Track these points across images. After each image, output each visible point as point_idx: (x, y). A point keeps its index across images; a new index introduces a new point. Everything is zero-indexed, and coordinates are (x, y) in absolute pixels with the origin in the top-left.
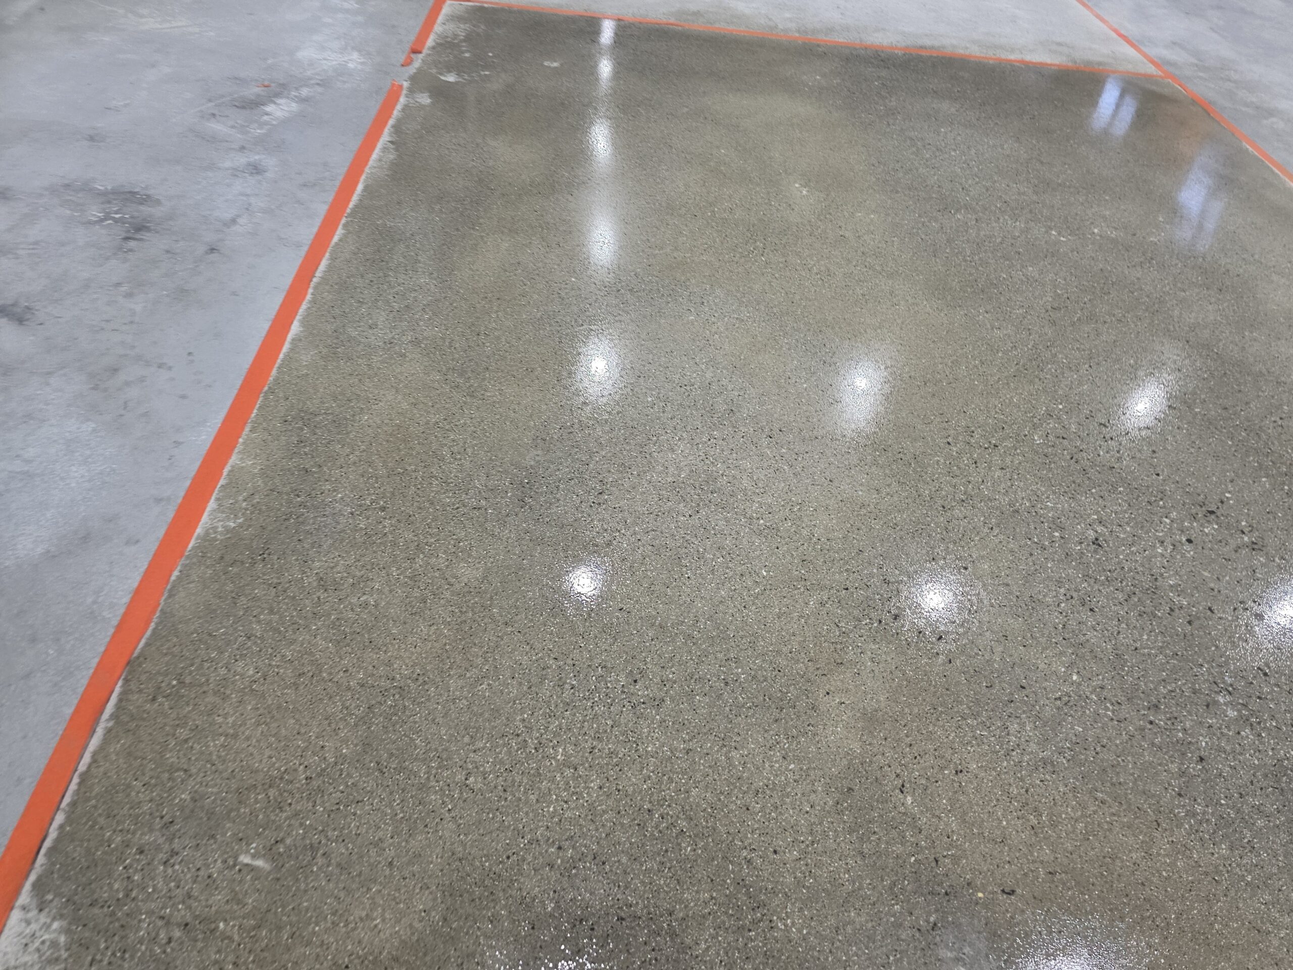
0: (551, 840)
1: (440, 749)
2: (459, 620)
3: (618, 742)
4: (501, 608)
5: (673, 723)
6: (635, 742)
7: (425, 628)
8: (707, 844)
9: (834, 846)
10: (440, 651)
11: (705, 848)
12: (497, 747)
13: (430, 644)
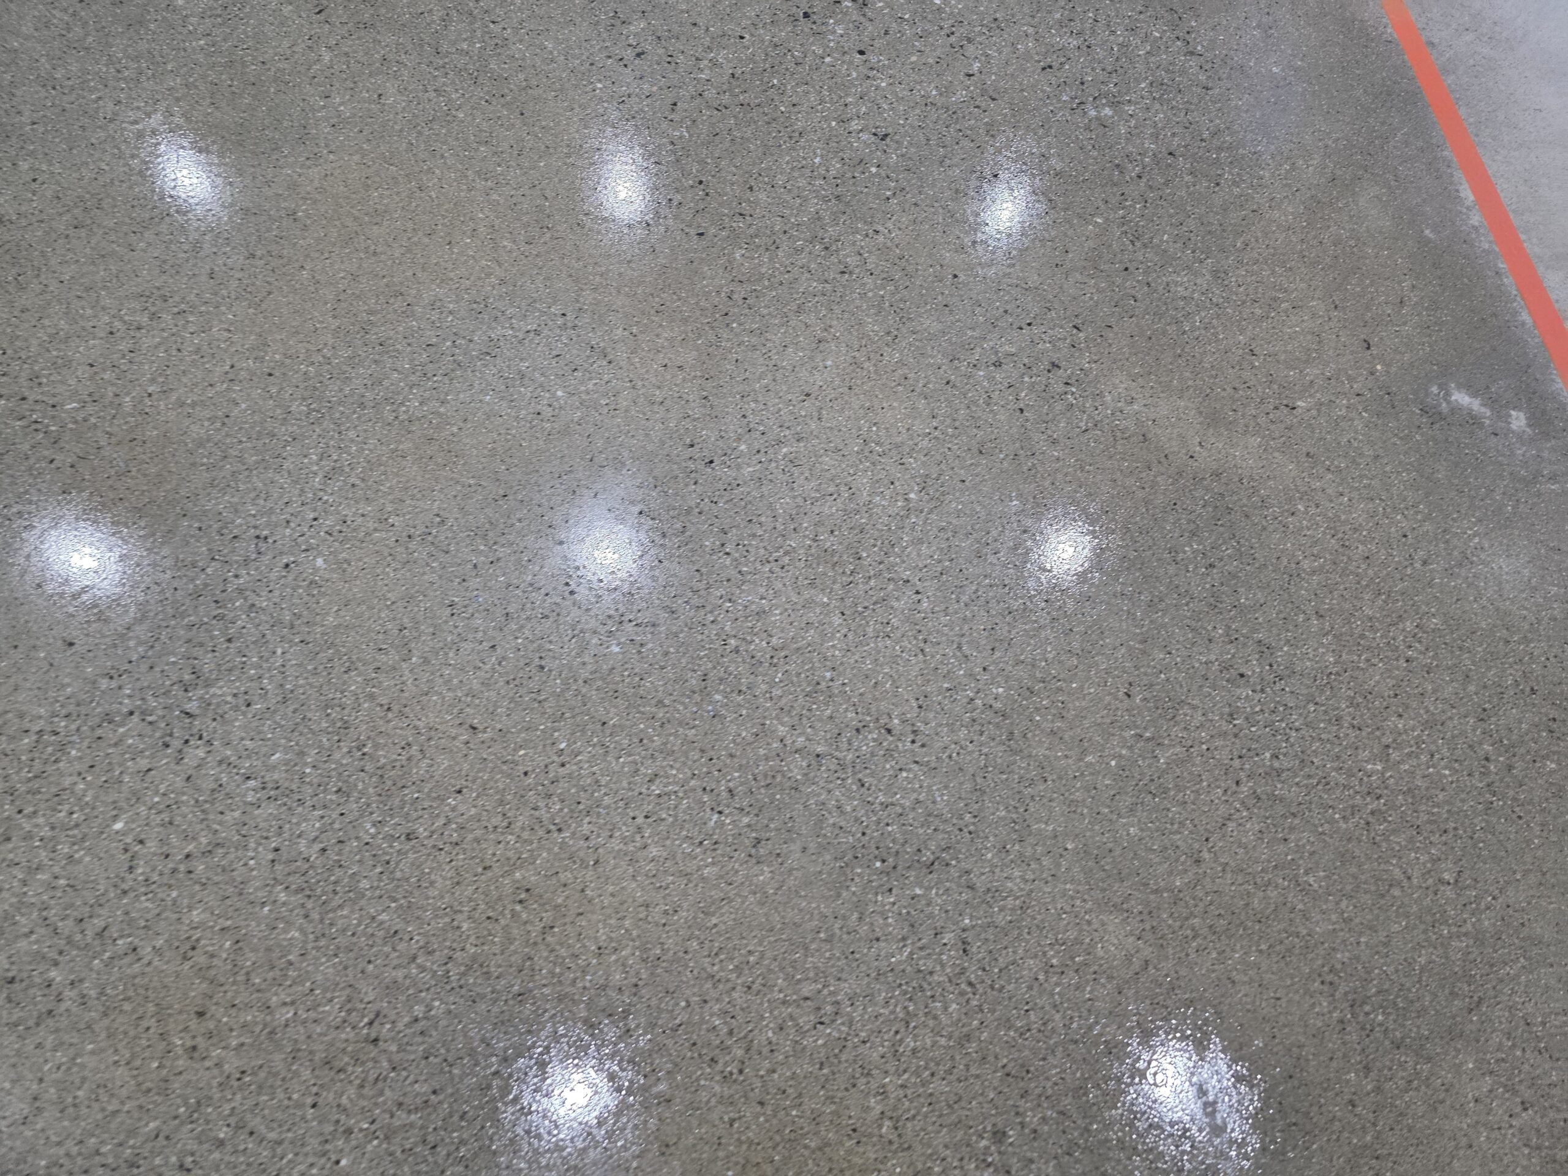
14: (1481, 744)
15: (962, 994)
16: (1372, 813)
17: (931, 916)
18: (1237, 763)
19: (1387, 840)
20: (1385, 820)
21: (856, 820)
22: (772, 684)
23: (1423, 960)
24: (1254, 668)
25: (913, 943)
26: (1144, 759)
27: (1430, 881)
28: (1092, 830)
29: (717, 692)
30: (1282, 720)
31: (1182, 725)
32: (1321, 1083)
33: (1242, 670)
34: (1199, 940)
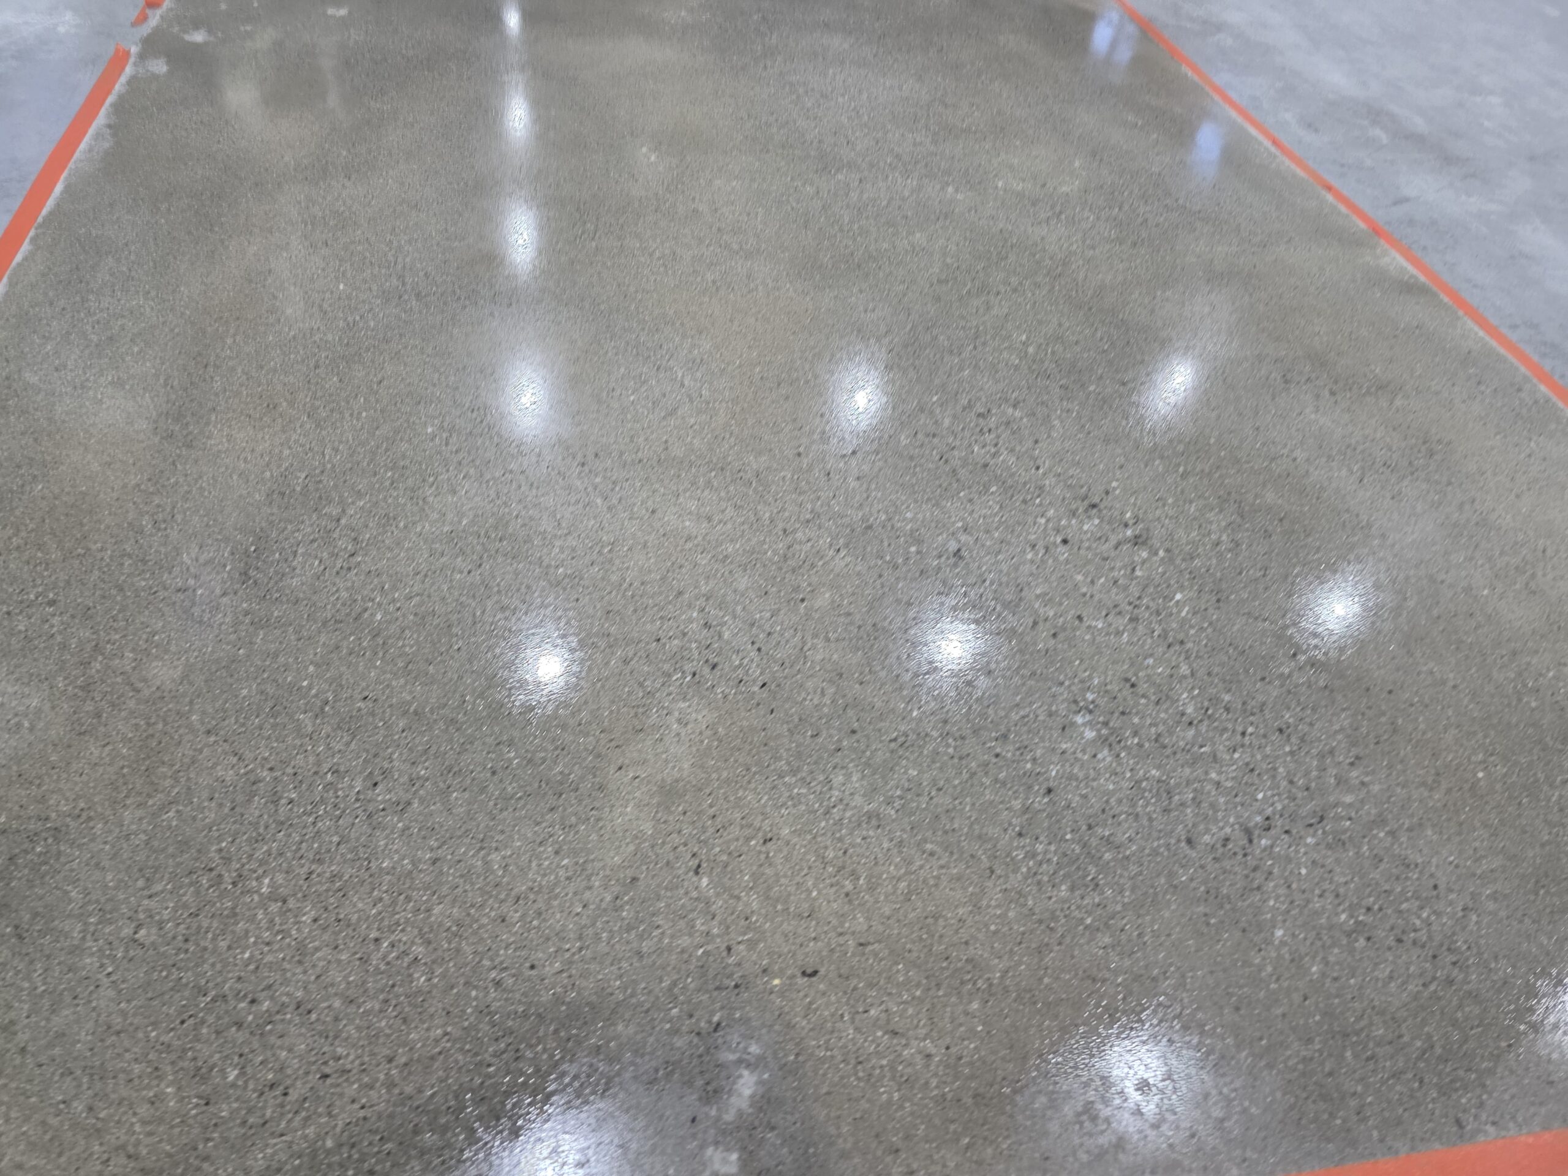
0: (242, 994)
1: (103, 900)
2: (145, 735)
3: (345, 862)
4: (204, 713)
5: (420, 830)
6: (366, 859)
7: (96, 748)
8: (447, 970)
9: (607, 950)
10: (114, 777)
11: (443, 976)
12: (181, 887)
13: (101, 770)
29: (394, 474)
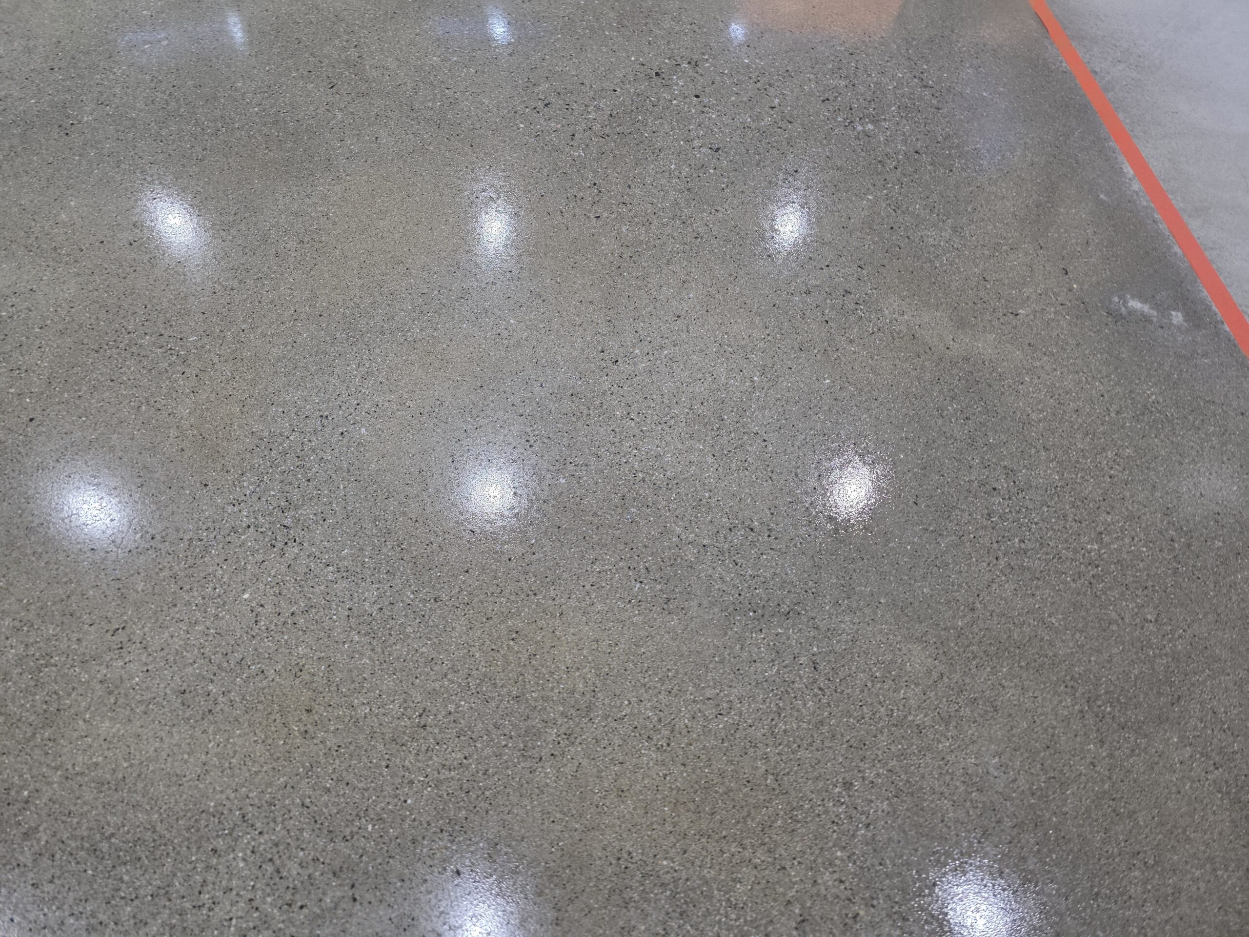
14: (1167, 530)
15: (815, 695)
16: (1093, 576)
17: (790, 646)
18: (995, 546)
19: (1105, 594)
20: (1103, 581)
21: (734, 586)
22: (669, 501)
23: (1136, 672)
24: (1003, 484)
25: (779, 664)
26: (930, 544)
27: (1138, 620)
28: (897, 590)
29: (633, 506)
30: (1025, 517)
31: (955, 522)
32: (1070, 752)
33: (995, 485)
34: (977, 660)
